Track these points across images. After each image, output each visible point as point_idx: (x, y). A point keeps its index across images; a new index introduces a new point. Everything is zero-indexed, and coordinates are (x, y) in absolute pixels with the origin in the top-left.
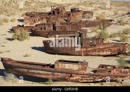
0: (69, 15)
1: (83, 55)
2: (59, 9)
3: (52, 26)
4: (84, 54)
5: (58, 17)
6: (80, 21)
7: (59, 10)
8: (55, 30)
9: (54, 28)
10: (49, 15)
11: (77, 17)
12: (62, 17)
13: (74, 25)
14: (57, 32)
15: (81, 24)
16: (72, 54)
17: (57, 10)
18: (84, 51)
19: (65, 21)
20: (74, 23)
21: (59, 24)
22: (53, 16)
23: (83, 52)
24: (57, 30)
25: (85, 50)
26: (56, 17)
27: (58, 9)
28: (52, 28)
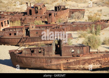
0: (50, 14)
1: (62, 69)
2: (37, 7)
3: (25, 30)
4: (64, 67)
5: (36, 18)
6: (64, 23)
7: (37, 9)
8: (29, 36)
9: (28, 33)
10: (24, 15)
11: (62, 17)
12: (41, 17)
13: (55, 28)
14: (31, 38)
15: (64, 27)
16: (48, 67)
17: (34, 9)
18: (64, 64)
19: (44, 24)
20: (56, 26)
21: (34, 27)
22: (30, 17)
23: (63, 66)
24: (31, 35)
25: (65, 61)
26: (34, 18)
27: (35, 7)
28: (24, 33)
